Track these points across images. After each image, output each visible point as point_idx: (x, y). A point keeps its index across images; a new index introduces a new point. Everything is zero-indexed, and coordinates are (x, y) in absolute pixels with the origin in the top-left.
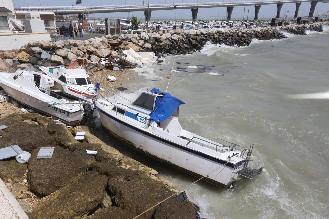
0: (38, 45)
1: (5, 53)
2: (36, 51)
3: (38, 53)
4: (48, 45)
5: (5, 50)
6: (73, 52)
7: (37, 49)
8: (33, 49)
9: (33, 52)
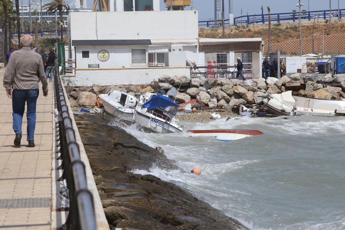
0: (168, 81)
1: (132, 86)
2: (163, 87)
3: (165, 89)
4: (179, 81)
5: (133, 84)
6: (208, 93)
7: (166, 85)
8: (161, 84)
9: (160, 87)
